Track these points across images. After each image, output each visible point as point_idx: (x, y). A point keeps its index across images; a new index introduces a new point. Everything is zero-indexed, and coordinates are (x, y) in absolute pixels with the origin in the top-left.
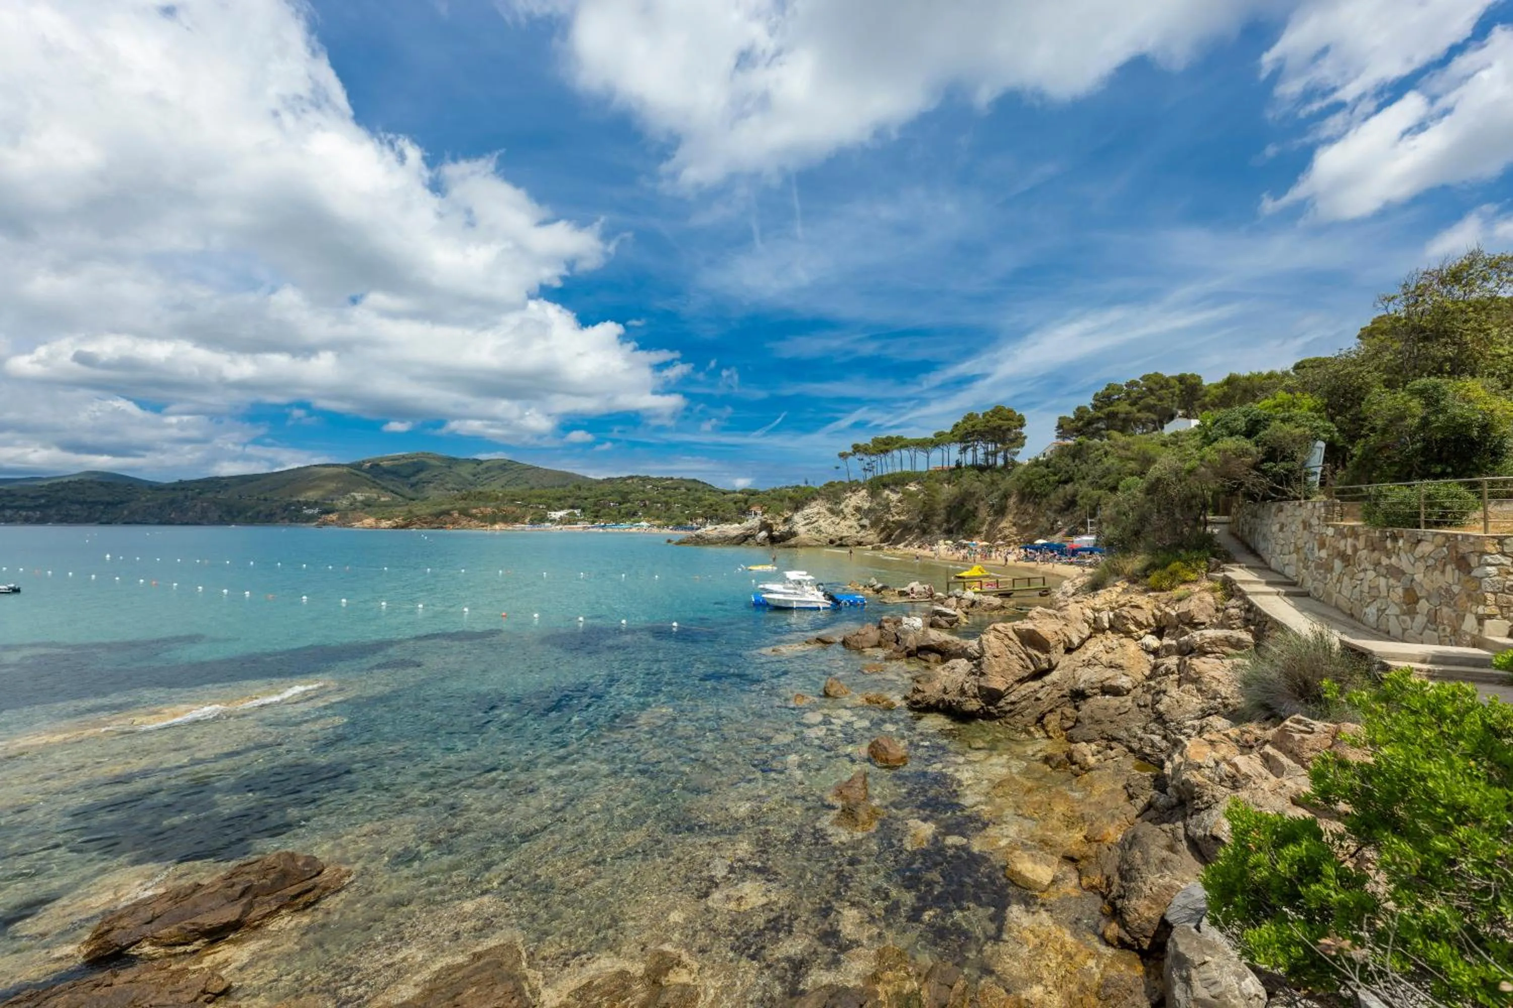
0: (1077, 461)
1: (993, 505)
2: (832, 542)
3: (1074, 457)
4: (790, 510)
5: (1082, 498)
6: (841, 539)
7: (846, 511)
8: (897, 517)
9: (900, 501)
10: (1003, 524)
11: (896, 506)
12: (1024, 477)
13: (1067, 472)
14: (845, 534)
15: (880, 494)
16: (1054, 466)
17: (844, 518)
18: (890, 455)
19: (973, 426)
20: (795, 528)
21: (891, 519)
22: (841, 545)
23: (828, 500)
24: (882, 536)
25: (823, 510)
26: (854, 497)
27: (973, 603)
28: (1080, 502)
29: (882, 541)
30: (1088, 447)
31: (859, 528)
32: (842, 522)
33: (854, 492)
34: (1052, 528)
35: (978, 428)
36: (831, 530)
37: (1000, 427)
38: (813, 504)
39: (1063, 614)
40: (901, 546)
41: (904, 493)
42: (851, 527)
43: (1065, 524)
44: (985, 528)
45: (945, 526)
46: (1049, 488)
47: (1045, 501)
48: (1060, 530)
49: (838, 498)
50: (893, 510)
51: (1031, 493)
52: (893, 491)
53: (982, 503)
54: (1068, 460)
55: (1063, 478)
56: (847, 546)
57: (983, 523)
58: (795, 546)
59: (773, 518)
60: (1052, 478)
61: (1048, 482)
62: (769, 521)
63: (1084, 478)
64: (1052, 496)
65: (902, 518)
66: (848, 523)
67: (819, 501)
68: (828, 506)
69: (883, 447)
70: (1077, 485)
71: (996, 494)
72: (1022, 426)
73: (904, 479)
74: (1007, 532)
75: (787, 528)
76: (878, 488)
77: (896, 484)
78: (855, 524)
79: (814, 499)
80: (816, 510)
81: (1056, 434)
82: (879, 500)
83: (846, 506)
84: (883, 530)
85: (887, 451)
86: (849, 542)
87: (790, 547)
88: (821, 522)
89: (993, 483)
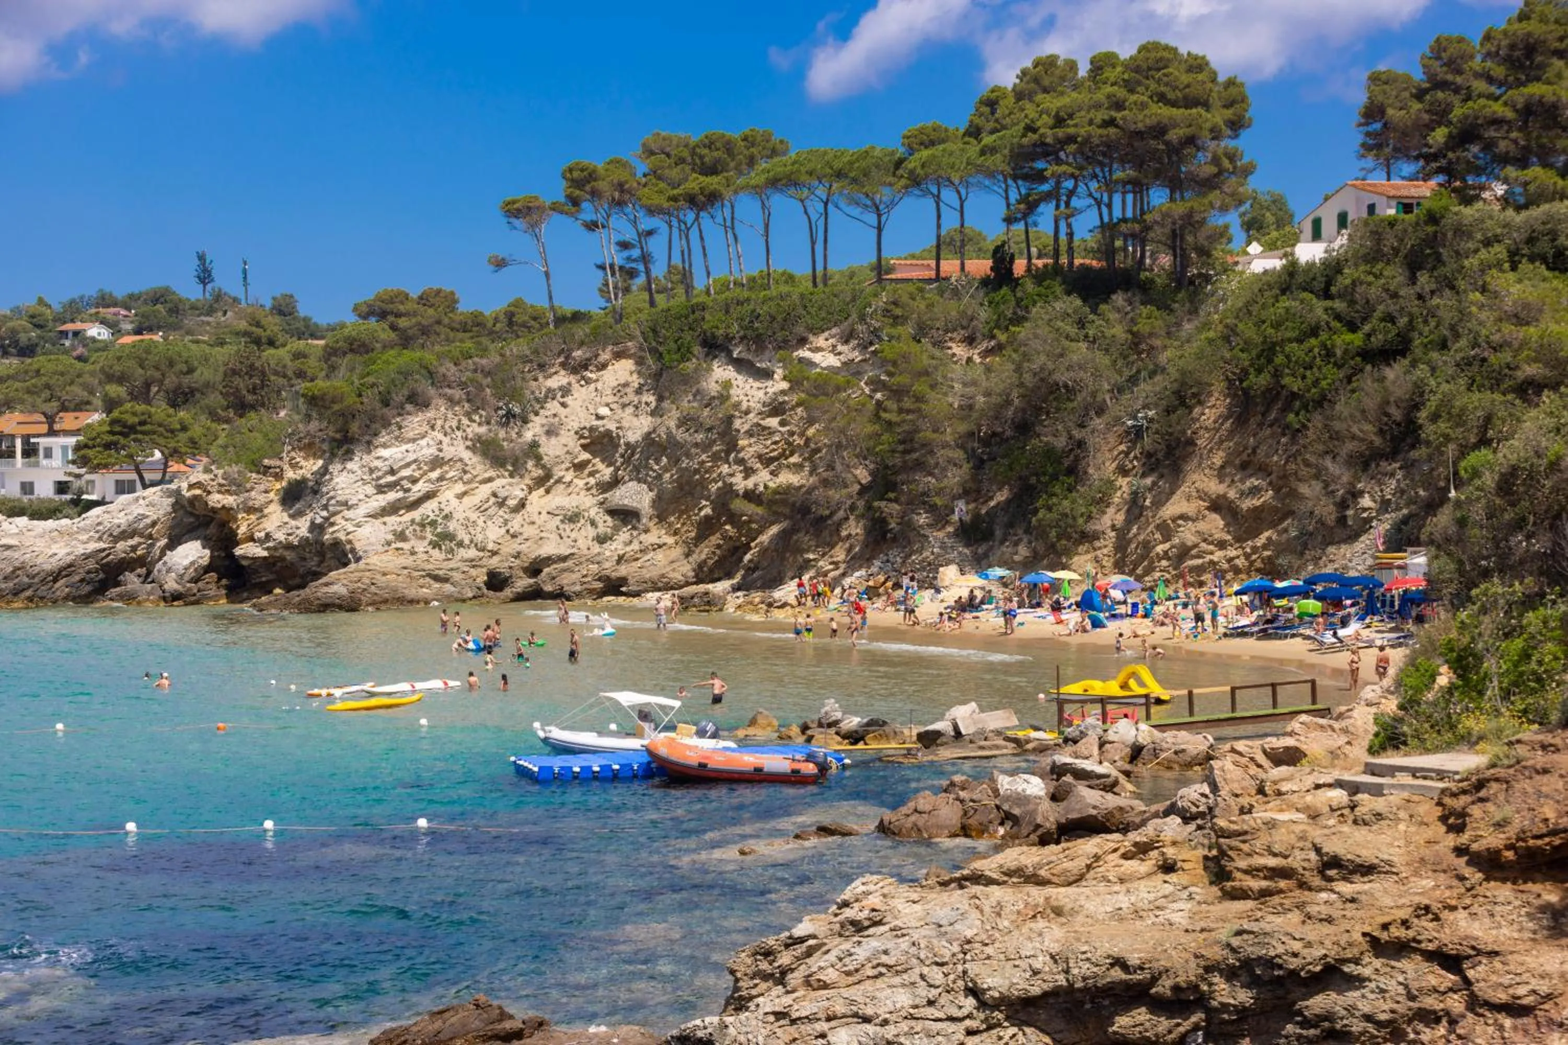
0: (1423, 278)
1: (1137, 433)
2: (496, 582)
3: (1414, 265)
4: (310, 449)
5: (1435, 418)
6: (534, 569)
7: (551, 449)
8: (762, 478)
9: (776, 408)
10: (1175, 507)
11: (758, 431)
12: (1247, 330)
13: (1390, 318)
14: (550, 548)
15: (688, 380)
16: (1348, 294)
17: (544, 481)
18: (722, 213)
19: (1059, 121)
20: (340, 529)
21: (740, 483)
22: (534, 595)
23: (475, 403)
24: (703, 552)
25: (457, 449)
26: (581, 395)
27: (1136, 752)
28: (1430, 431)
29: (704, 574)
30: (1461, 231)
31: (605, 523)
32: (538, 501)
33: (578, 369)
34: (1342, 520)
35: (1080, 127)
36: (493, 533)
37: (1160, 131)
38: (415, 422)
39: (1343, 724)
40: (788, 591)
41: (795, 383)
42: (573, 518)
43: (1385, 506)
44: (1113, 517)
45: (961, 510)
46: (1330, 375)
47: (1317, 420)
48: (1365, 526)
49: (516, 395)
50: (750, 448)
51: (1274, 394)
52: (741, 365)
53: (1098, 423)
54: (1395, 274)
55: (1377, 340)
56: (560, 595)
57: (1102, 502)
58: (350, 605)
59: (234, 486)
60: (1346, 340)
61: (1328, 353)
62: (217, 500)
63: (1443, 345)
64: (1341, 405)
65: (788, 478)
66: (559, 499)
67: (439, 410)
68: (476, 429)
69: (695, 183)
70: (1422, 371)
71: (1145, 388)
72: (1236, 125)
73: (789, 320)
74: (1187, 534)
75: (302, 527)
76: (684, 354)
77: (758, 342)
78: (588, 502)
79: (419, 402)
80: (426, 449)
81: (1357, 138)
82: (687, 403)
83: (551, 432)
84: (706, 528)
85: (713, 198)
86: (570, 581)
87: (325, 607)
88: (448, 495)
89: (1136, 342)
